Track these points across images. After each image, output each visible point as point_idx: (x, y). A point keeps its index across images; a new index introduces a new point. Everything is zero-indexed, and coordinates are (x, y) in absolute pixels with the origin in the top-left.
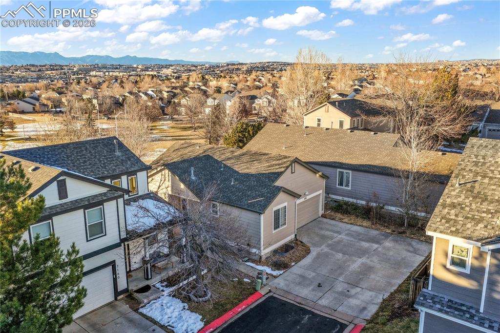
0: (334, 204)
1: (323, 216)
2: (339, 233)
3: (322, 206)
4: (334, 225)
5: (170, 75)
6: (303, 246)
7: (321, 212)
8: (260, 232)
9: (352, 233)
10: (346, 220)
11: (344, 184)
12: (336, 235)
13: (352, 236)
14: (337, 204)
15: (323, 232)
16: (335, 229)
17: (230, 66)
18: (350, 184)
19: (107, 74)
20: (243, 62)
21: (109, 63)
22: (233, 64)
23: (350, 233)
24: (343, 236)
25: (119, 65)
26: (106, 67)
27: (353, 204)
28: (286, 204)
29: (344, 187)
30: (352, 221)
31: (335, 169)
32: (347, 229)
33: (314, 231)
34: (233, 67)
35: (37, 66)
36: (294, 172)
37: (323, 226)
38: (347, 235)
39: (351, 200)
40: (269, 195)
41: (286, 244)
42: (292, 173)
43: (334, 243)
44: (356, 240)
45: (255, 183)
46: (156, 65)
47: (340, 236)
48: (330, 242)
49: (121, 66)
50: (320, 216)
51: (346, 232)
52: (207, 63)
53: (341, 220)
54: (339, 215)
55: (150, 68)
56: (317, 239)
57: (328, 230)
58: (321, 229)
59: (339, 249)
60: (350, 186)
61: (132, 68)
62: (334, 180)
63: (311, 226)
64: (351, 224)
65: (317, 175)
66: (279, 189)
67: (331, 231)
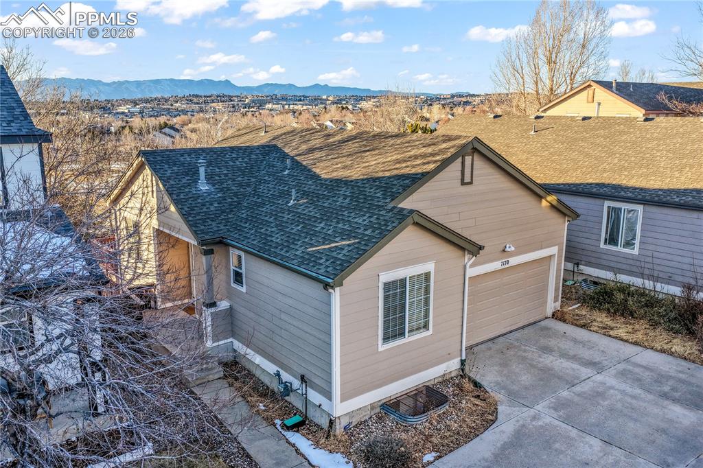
0: (591, 290)
1: (558, 316)
2: (598, 367)
3: (557, 290)
4: (583, 343)
5: (369, 109)
6: (478, 397)
7: (552, 305)
8: (330, 344)
9: (637, 370)
10: (621, 332)
11: (622, 238)
12: (585, 372)
13: (638, 380)
14: (598, 288)
15: (548, 360)
16: (585, 354)
17: (455, 99)
18: (637, 242)
19: (287, 107)
20: (476, 94)
21: (291, 93)
22: (461, 96)
23: (630, 372)
24: (607, 378)
25: (303, 96)
26: (287, 99)
27: (641, 293)
28: (430, 267)
29: (619, 249)
30: (639, 336)
31: (598, 202)
32: (623, 357)
33: (520, 353)
34: (460, 99)
35: (201, 96)
36: (471, 183)
37: (552, 343)
38: (623, 374)
39: (638, 282)
40: (368, 232)
41: (427, 387)
42: (463, 183)
43: (576, 399)
44: (650, 397)
45: (347, 200)
46: (353, 96)
47: (599, 378)
48: (565, 394)
49: (306, 97)
50: (549, 314)
51: (620, 367)
52: (423, 94)
53: (606, 331)
54: (601, 318)
55: (344, 100)
56: (526, 378)
57: (564, 355)
58: (546, 350)
59: (593, 420)
60: (637, 246)
61: (320, 99)
62: (595, 231)
63: (517, 340)
64: (636, 343)
65: (544, 203)
66: (403, 217)
67: (574, 358)
